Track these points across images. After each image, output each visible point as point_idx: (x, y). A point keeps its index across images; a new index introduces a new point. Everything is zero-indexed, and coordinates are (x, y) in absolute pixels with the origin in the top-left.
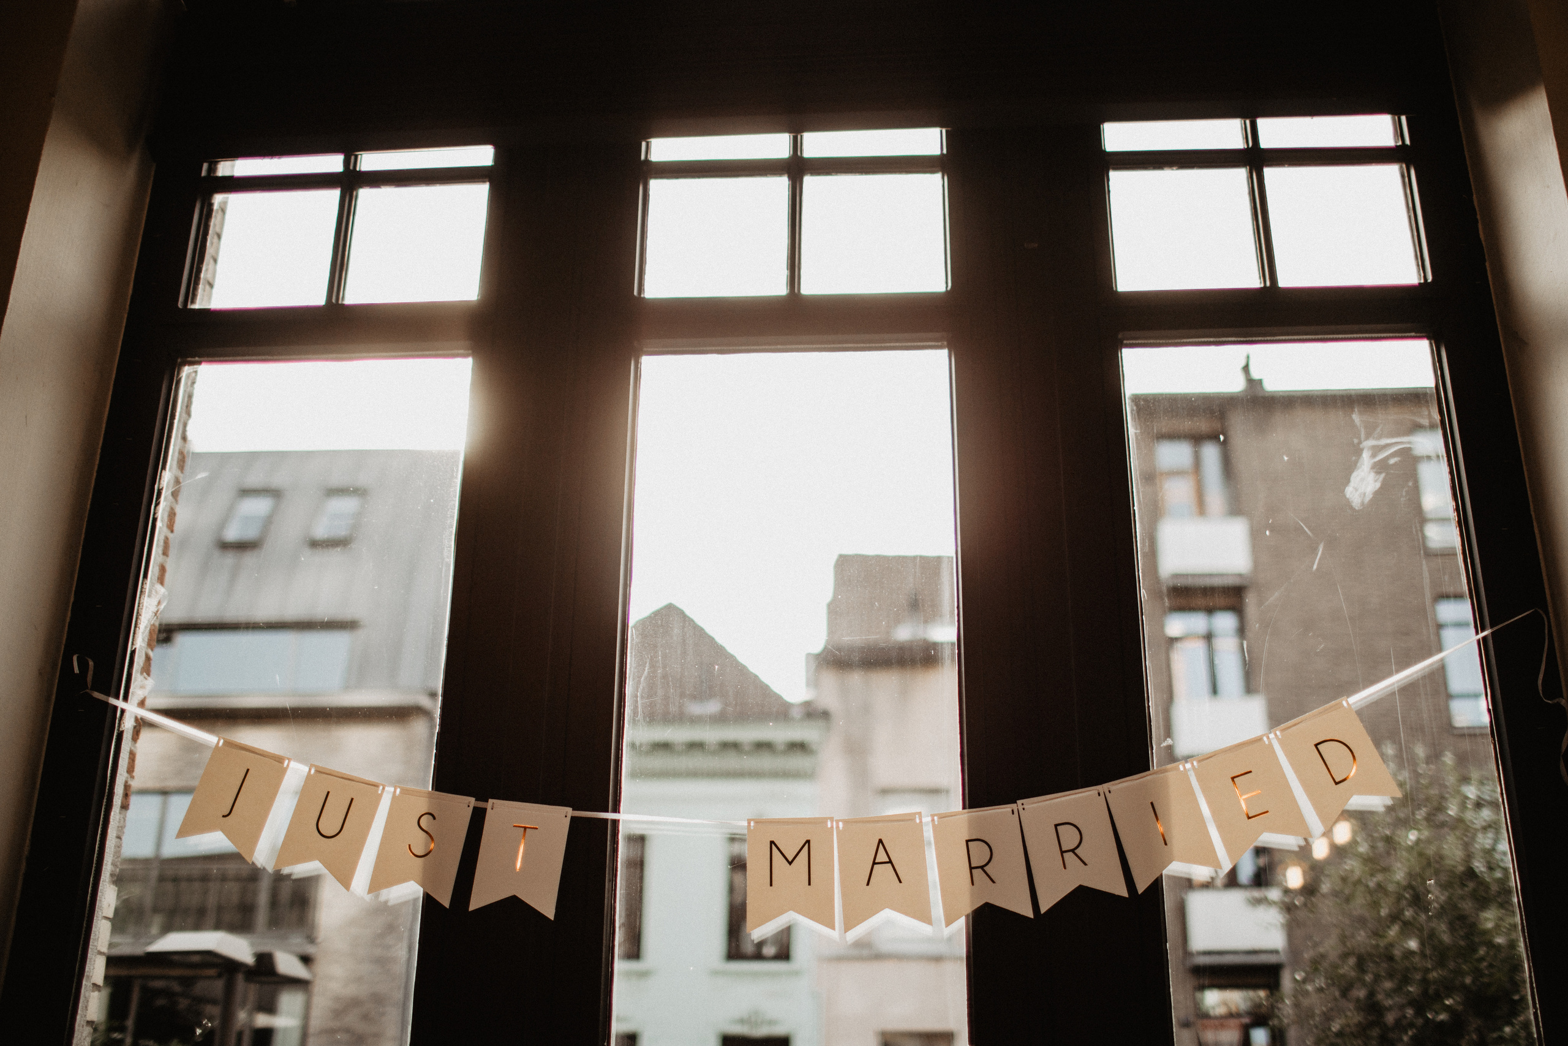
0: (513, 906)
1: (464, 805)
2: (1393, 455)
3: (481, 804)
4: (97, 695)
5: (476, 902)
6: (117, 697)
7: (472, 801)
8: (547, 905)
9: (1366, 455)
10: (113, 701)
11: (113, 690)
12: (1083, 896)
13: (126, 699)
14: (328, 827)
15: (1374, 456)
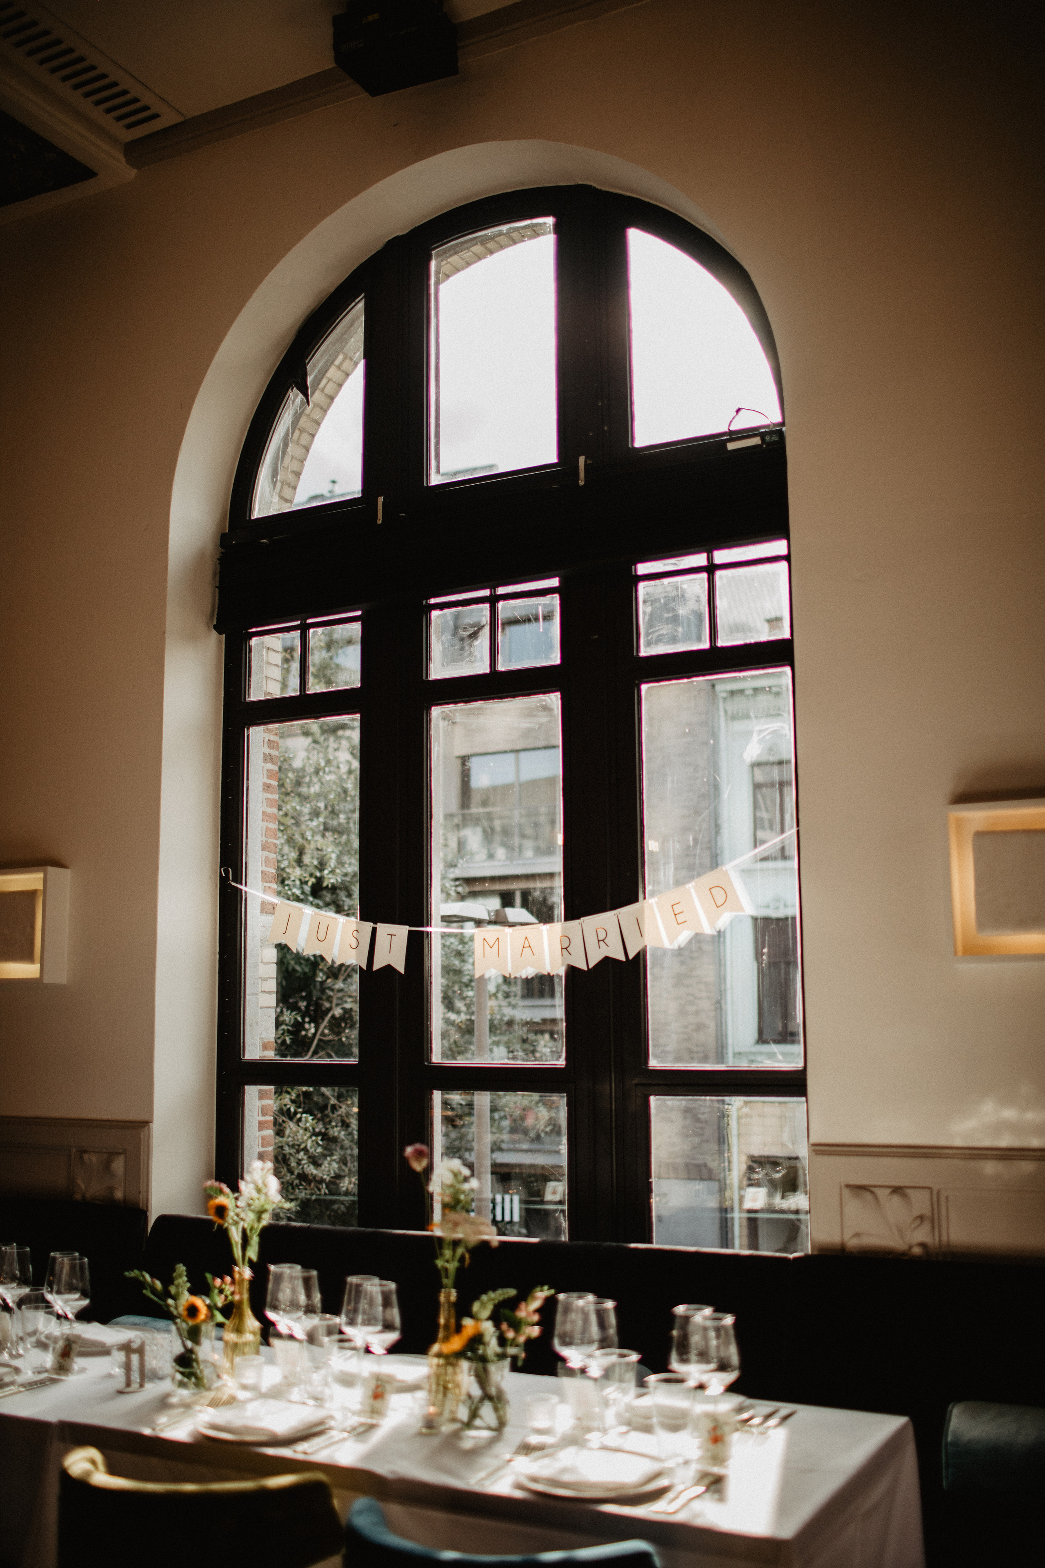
0: (389, 969)
1: (369, 925)
2: (768, 734)
3: (375, 926)
4: (233, 884)
5: (376, 967)
6: (241, 884)
7: (371, 924)
8: (401, 968)
9: (755, 735)
10: (239, 886)
11: (239, 880)
12: (607, 960)
13: (246, 885)
14: (321, 937)
15: (759, 735)
